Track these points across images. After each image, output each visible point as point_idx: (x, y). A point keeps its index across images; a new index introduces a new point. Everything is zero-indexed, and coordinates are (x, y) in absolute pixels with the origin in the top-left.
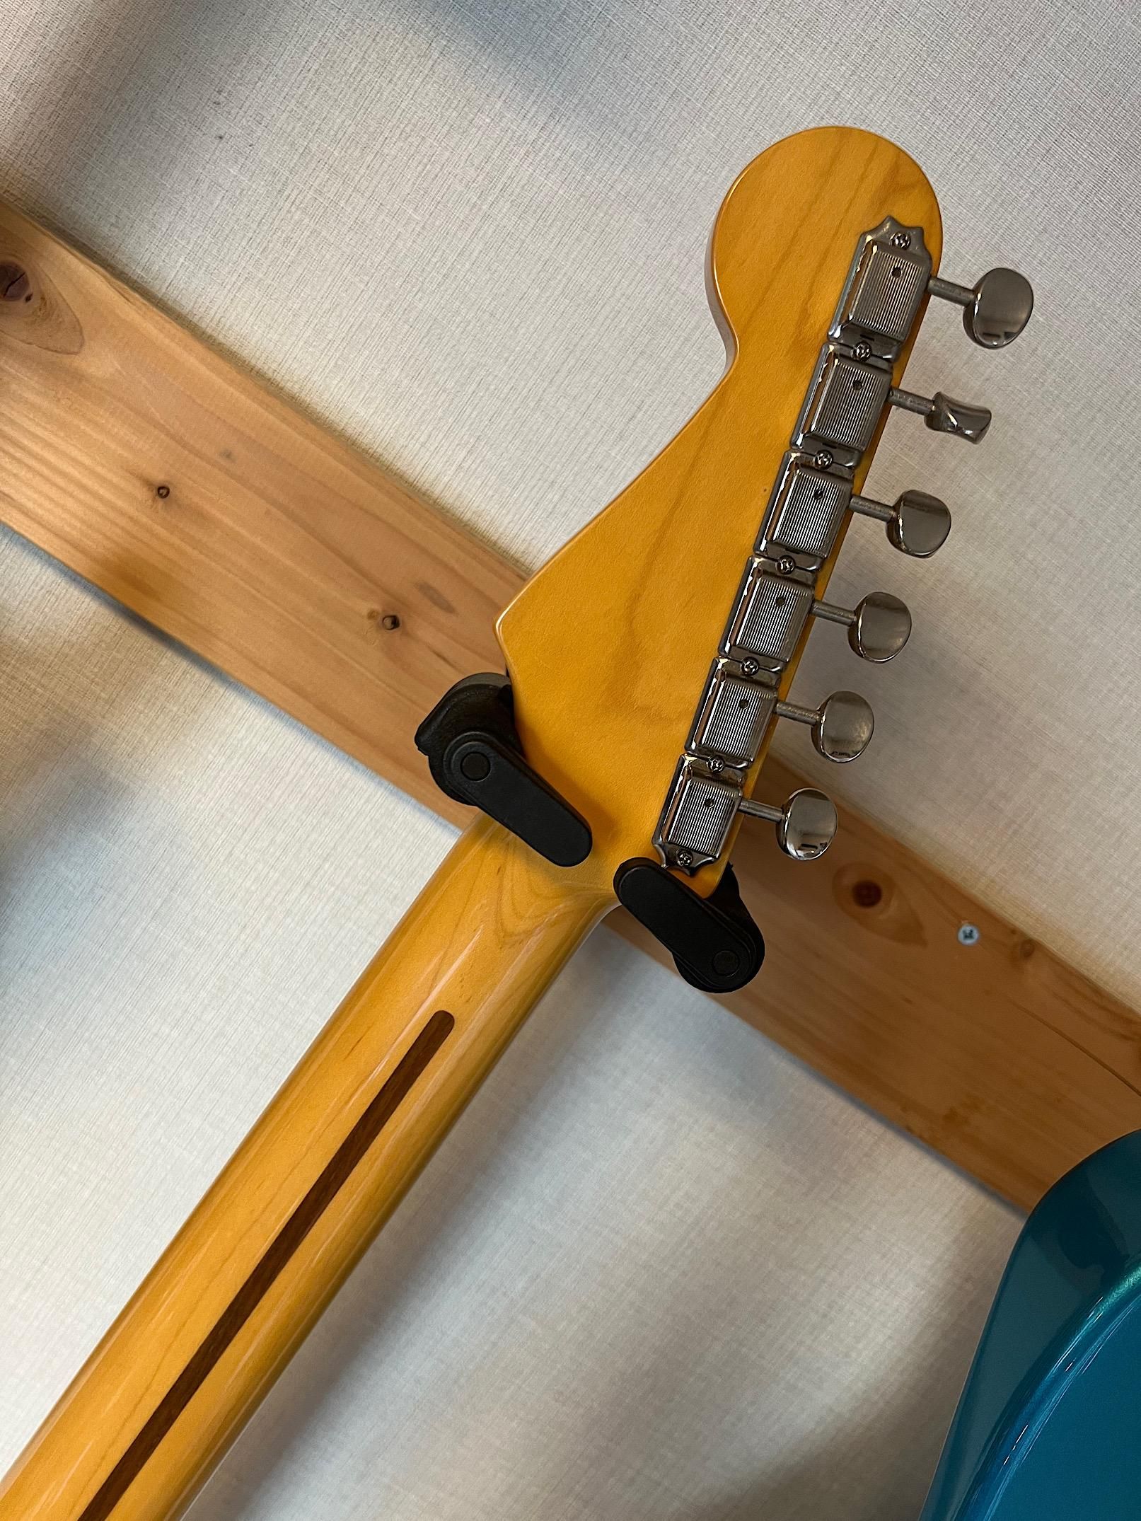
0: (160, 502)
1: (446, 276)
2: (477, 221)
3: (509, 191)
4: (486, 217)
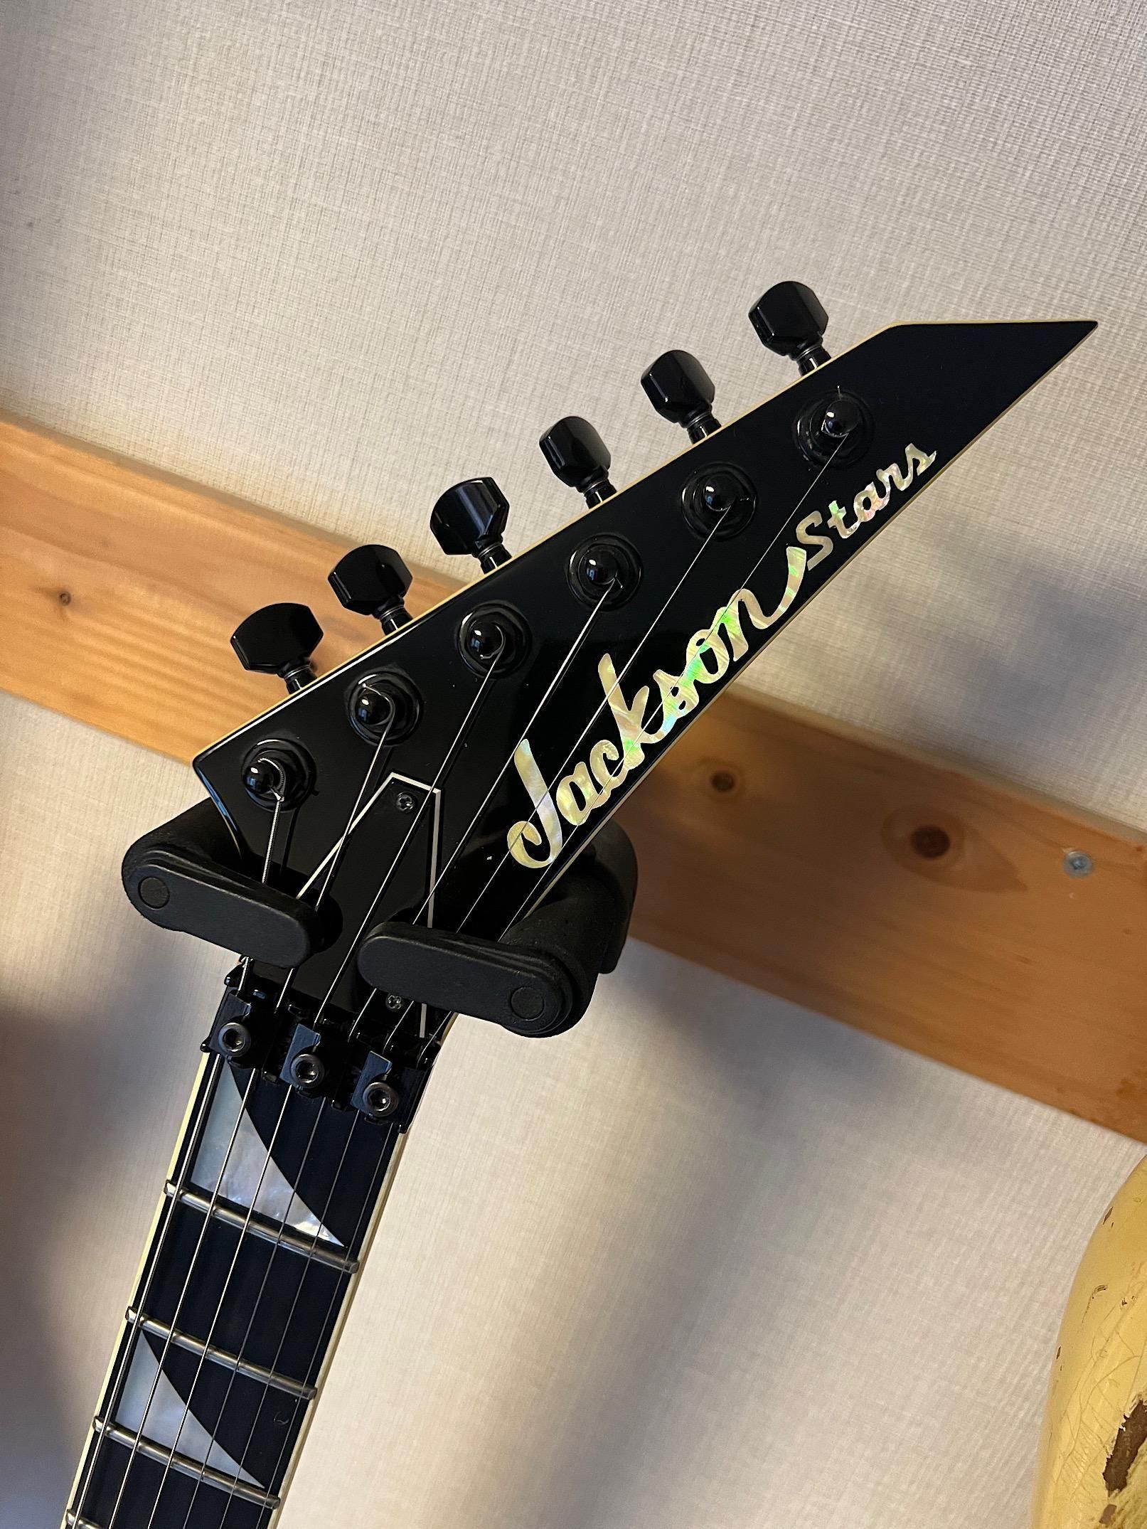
0: (65, 609)
2: (286, 212)
3: (307, 164)
4: (294, 200)
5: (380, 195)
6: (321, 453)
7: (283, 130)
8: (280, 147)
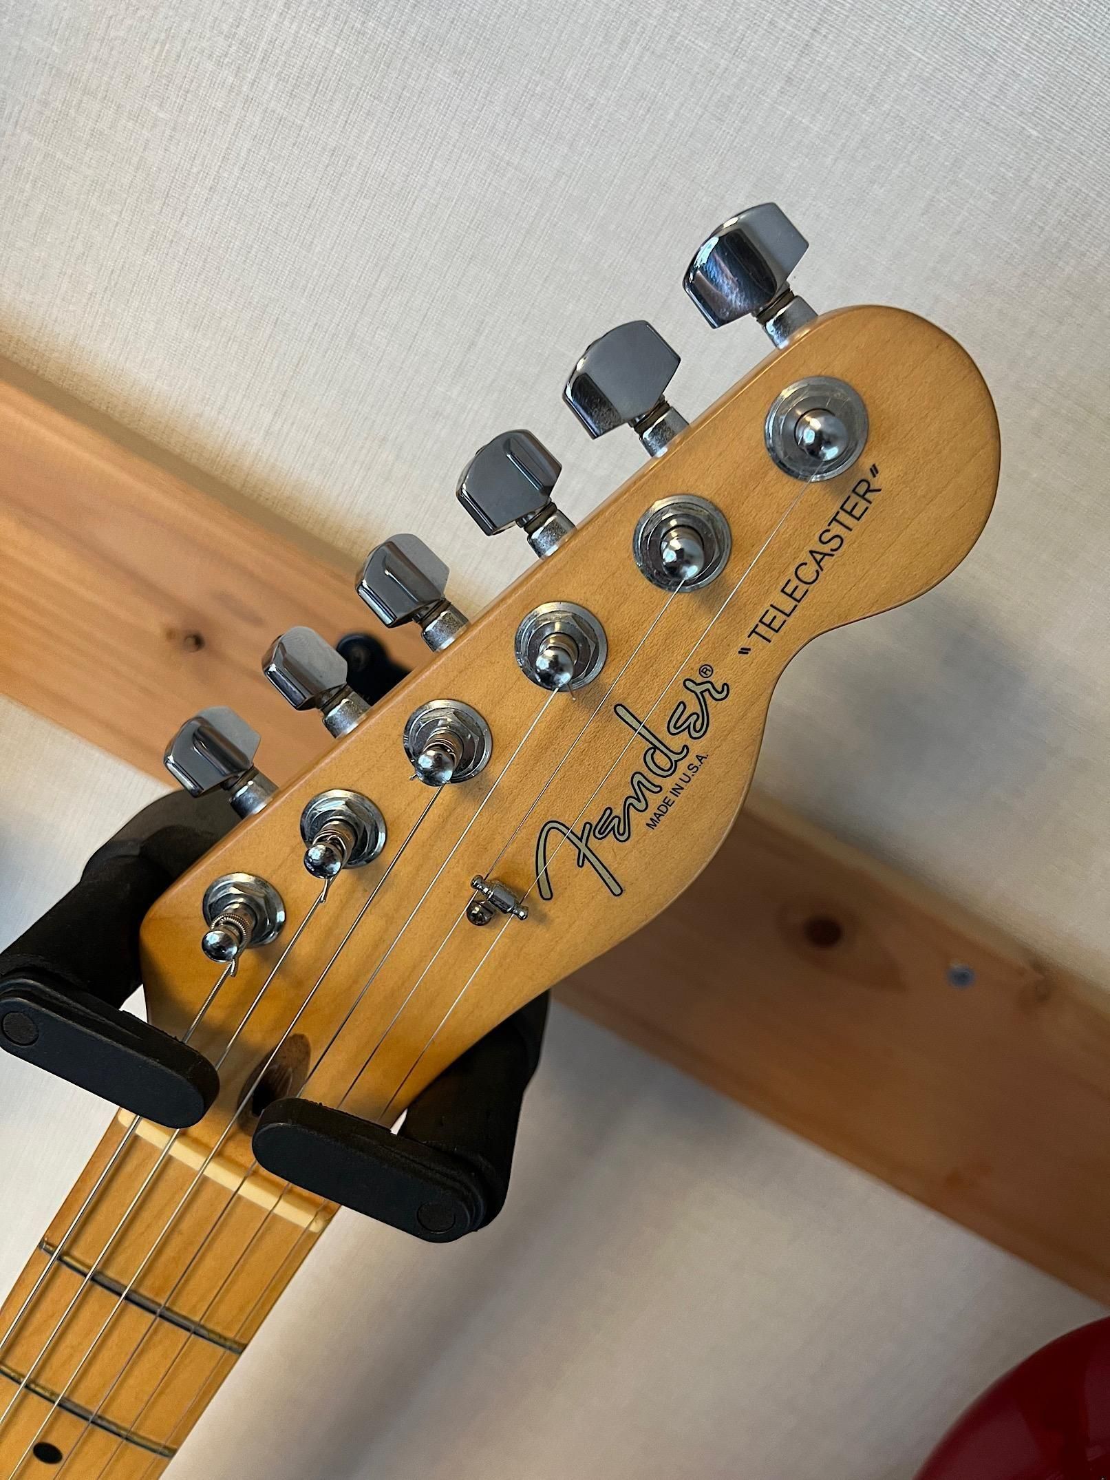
5: (353, 117)
6: (239, 398)
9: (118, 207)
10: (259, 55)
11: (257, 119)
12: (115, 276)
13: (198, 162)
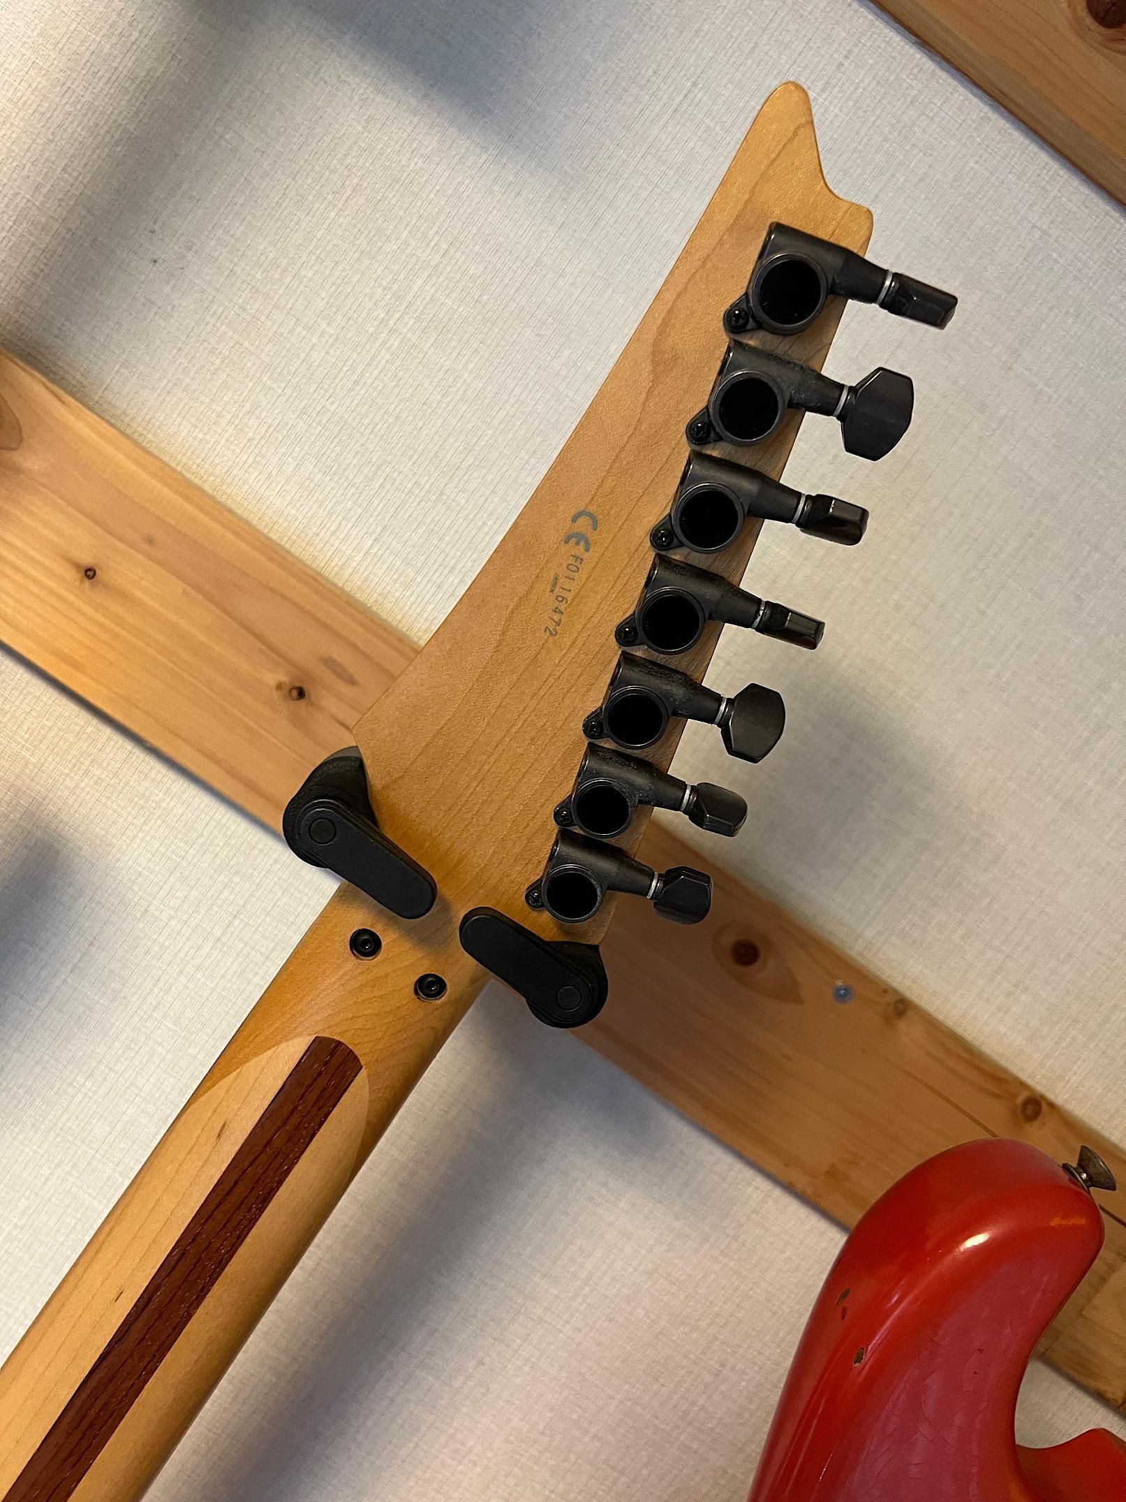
0: (87, 583)
1: (356, 383)
3: (414, 308)
4: (393, 330)
5: (464, 352)
6: (349, 526)
7: (402, 277)
8: (395, 286)
9: (283, 385)
10: (405, 304)
11: (396, 344)
12: (271, 430)
13: (349, 363)
